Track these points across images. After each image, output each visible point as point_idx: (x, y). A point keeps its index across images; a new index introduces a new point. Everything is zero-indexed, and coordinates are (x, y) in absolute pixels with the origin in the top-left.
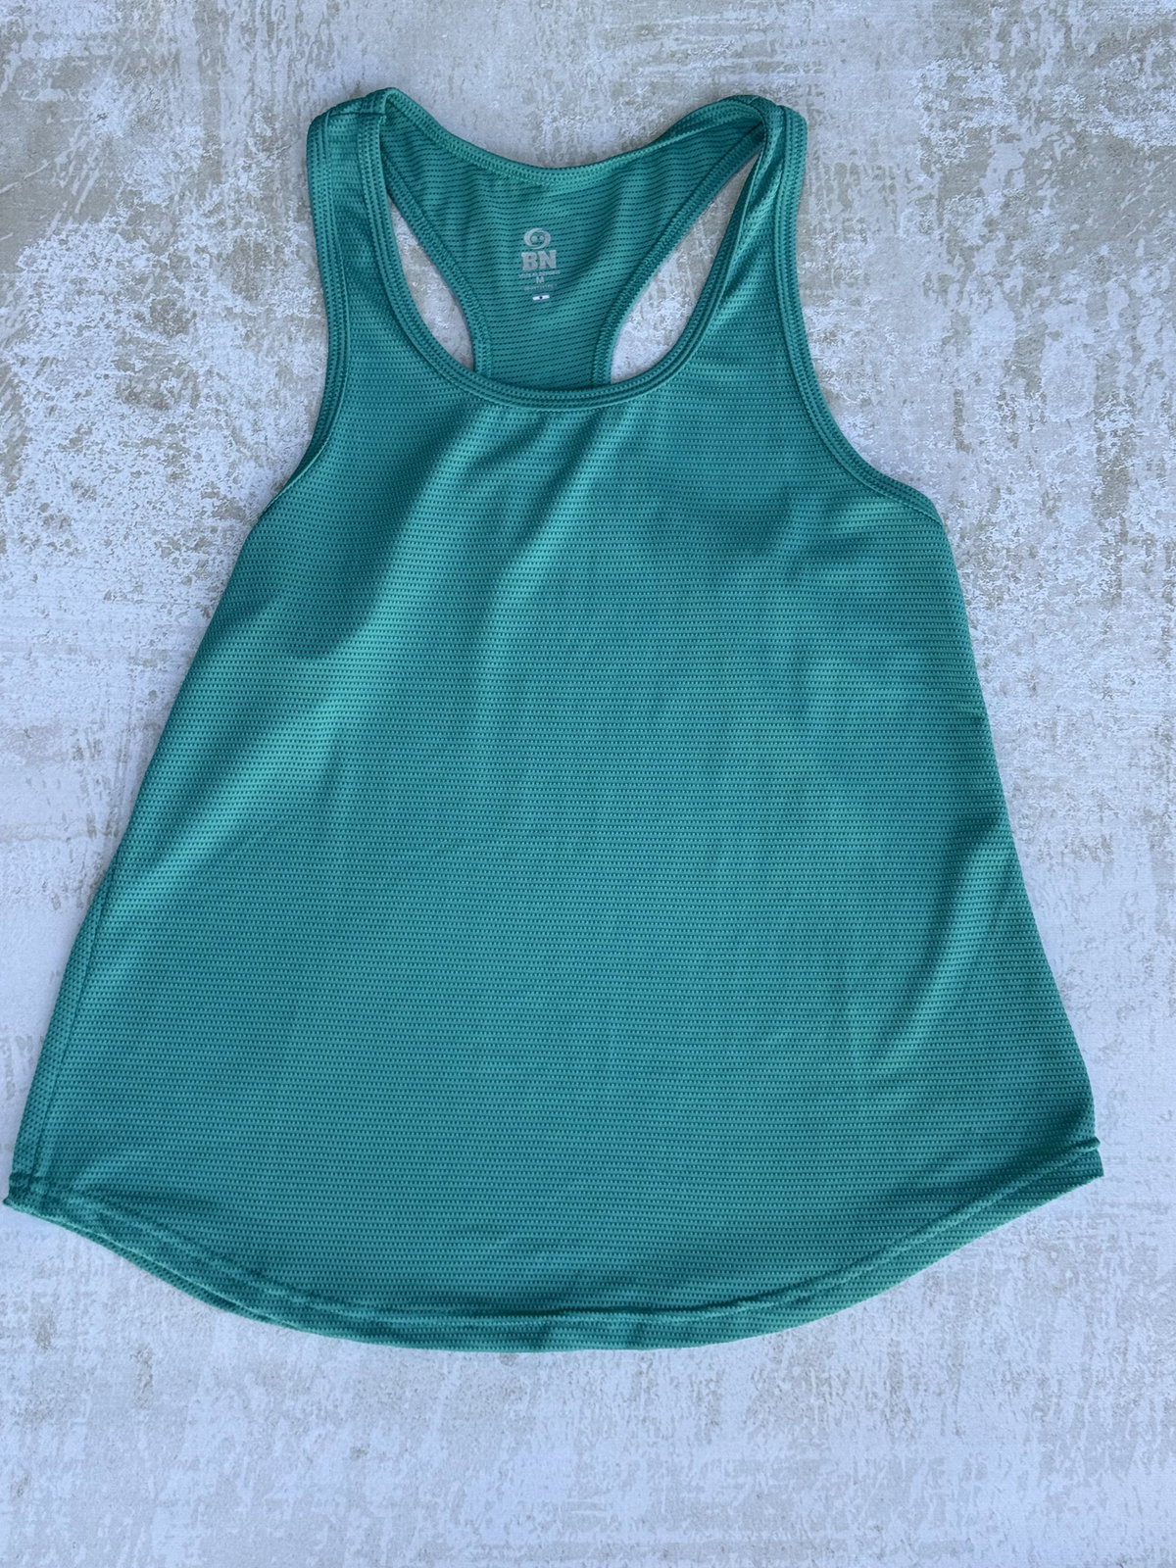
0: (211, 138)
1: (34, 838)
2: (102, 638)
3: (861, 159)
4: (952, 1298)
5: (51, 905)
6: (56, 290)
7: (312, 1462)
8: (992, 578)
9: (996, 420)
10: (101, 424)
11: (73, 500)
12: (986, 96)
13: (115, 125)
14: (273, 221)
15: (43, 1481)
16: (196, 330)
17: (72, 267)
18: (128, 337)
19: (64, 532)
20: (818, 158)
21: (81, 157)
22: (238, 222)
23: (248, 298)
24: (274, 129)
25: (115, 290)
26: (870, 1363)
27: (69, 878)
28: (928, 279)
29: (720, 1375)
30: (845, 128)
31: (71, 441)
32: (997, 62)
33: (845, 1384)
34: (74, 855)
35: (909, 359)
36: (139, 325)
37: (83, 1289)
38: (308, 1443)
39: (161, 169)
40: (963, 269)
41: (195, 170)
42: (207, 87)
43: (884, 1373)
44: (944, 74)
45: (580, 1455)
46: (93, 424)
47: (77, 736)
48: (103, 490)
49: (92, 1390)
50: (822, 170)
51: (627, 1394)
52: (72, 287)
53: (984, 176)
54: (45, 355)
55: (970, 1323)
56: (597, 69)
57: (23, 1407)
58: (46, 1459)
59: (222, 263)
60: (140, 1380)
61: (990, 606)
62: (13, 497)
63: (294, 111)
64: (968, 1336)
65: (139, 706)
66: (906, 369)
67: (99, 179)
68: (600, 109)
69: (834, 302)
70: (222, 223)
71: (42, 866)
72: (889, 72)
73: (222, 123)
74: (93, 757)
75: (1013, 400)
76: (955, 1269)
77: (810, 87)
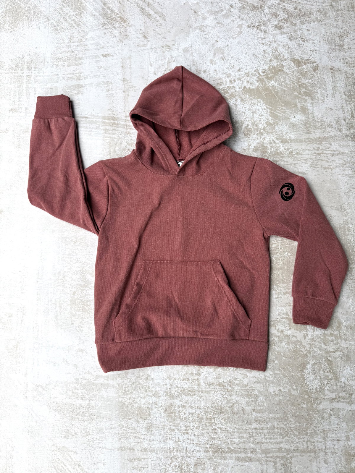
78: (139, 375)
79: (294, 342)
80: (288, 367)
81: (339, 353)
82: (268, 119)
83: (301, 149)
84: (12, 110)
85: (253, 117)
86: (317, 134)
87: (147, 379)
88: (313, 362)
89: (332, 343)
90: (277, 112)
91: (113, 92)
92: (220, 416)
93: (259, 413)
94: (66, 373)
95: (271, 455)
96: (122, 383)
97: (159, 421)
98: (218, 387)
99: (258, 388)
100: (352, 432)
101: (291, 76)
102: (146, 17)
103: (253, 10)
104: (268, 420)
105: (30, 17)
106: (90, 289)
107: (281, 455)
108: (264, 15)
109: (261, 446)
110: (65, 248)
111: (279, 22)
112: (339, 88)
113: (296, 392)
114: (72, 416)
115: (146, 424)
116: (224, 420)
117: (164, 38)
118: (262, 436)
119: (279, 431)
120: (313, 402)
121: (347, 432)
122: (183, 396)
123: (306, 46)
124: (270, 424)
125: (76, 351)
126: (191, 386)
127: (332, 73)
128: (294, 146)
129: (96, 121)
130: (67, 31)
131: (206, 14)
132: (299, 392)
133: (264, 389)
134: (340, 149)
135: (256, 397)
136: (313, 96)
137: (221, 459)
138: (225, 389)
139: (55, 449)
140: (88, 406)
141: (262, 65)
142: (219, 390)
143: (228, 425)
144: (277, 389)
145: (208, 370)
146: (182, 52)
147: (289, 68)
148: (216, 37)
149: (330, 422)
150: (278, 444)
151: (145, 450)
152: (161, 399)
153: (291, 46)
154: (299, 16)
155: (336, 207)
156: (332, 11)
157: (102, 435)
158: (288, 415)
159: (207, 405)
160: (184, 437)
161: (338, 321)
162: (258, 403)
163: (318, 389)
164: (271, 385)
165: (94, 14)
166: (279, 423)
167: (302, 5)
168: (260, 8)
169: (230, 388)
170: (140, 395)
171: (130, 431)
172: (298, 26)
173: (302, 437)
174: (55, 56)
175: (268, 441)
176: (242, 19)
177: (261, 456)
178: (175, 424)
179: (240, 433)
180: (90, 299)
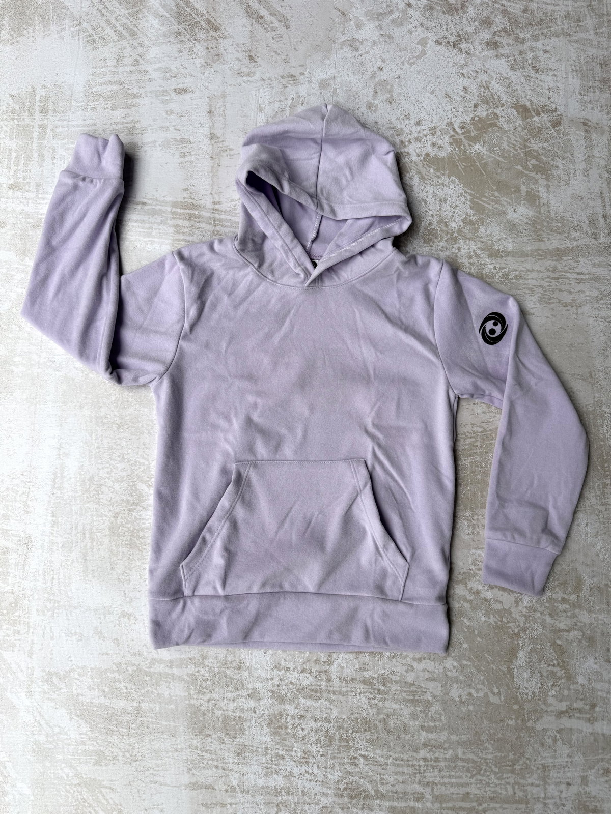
78: (226, 661)
79: (498, 612)
80: (486, 655)
81: (576, 633)
82: (467, 214)
83: (523, 269)
84: (12, 187)
85: (440, 209)
86: (554, 243)
87: (239, 668)
88: (529, 648)
89: (565, 614)
90: (482, 201)
91: (192, 158)
92: (364, 735)
93: (432, 732)
94: (100, 654)
95: (450, 805)
96: (196, 674)
97: (257, 741)
98: (362, 686)
99: (431, 691)
100: (593, 771)
101: (511, 136)
102: (254, 21)
103: (448, 13)
104: (447, 745)
105: (47, 18)
106: (144, 508)
107: (466, 805)
108: (466, 22)
109: (433, 790)
110: (102, 435)
111: (494, 34)
112: (597, 160)
113: (498, 698)
114: (110, 727)
115: (236, 745)
116: (371, 742)
117: (286, 61)
118: (436, 773)
119: (466, 764)
120: (526, 716)
121: (584, 770)
122: (301, 698)
123: (541, 81)
124: (451, 752)
125: (118, 616)
126: (315, 683)
127: (586, 131)
128: (512, 264)
129: (160, 210)
130: (112, 44)
131: (363, 19)
132: (502, 698)
133: (442, 691)
134: (594, 270)
135: (428, 704)
136: (550, 172)
137: (363, 808)
138: (375, 689)
139: (78, 782)
140: (136, 712)
141: (460, 113)
142: (365, 690)
143: (378, 752)
144: (466, 692)
145: (346, 656)
146: (317, 87)
147: (508, 122)
148: (379, 60)
149: (555, 751)
150: (462, 786)
151: (233, 789)
152: (262, 703)
153: (514, 81)
154: (530, 24)
155: (582, 376)
156: (591, 17)
157: (159, 762)
158: (482, 738)
159: (343, 717)
160: (300, 770)
161: (577, 577)
162: (430, 716)
163: (536, 695)
164: (455, 685)
165: (161, 14)
166: (466, 751)
167: (536, 5)
168: (459, 8)
169: (383, 688)
170: (228, 694)
171: (207, 756)
172: (529, 44)
173: (505, 776)
174: (90, 91)
175: (446, 780)
176: (427, 29)
177: (434, 806)
178: (285, 746)
179: (398, 765)
180: (143, 526)
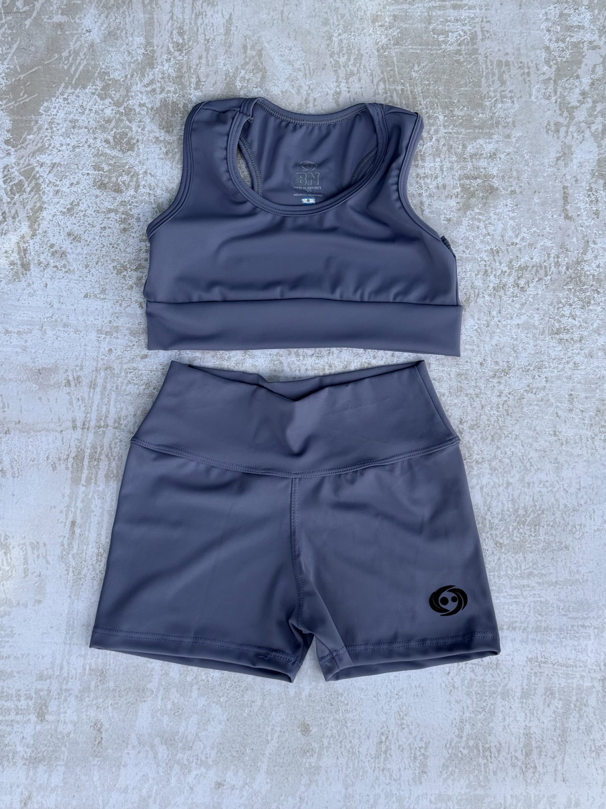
0: (148, 43)
1: (42, 430)
2: (82, 319)
3: (511, 58)
4: (561, 702)
5: (51, 468)
6: (61, 125)
7: (192, 790)
8: (584, 291)
9: (587, 203)
10: (85, 200)
11: (68, 242)
12: (581, 24)
13: (96, 36)
14: (182, 89)
15: (39, 798)
16: (138, 149)
17: (70, 113)
18: (100, 153)
19: (63, 260)
20: (487, 57)
21: (77, 53)
22: (163, 90)
23: (168, 132)
24: (183, 39)
25: (94, 126)
26: (513, 739)
27: (61, 453)
28: (549, 124)
29: (427, 744)
30: (502, 40)
31: (68, 209)
32: (587, 6)
33: (499, 751)
34: (64, 440)
35: (538, 168)
36: (107, 146)
37: (64, 687)
38: (190, 779)
39: (121, 60)
40: (568, 119)
41: (140, 61)
42: (147, 16)
43: (522, 745)
44: (558, 12)
45: (346, 789)
46: (80, 200)
47: (68, 373)
48: (85, 236)
49: (68, 745)
50: (489, 64)
51: (373, 753)
52: (70, 124)
53: (580, 68)
54: (54, 161)
55: (572, 717)
56: (364, 7)
57: (29, 755)
58: (41, 785)
59: (153, 112)
60: (96, 740)
61: (583, 307)
62: (35, 240)
63: (195, 29)
64: (570, 724)
65: (103, 357)
66: (535, 174)
67: (86, 65)
68: (365, 29)
69: (495, 136)
70: (154, 90)
71: (47, 447)
72: (527, 11)
73: (155, 35)
74: (76, 385)
75: (597, 192)
76: (562, 686)
77: (482, 18)
